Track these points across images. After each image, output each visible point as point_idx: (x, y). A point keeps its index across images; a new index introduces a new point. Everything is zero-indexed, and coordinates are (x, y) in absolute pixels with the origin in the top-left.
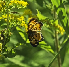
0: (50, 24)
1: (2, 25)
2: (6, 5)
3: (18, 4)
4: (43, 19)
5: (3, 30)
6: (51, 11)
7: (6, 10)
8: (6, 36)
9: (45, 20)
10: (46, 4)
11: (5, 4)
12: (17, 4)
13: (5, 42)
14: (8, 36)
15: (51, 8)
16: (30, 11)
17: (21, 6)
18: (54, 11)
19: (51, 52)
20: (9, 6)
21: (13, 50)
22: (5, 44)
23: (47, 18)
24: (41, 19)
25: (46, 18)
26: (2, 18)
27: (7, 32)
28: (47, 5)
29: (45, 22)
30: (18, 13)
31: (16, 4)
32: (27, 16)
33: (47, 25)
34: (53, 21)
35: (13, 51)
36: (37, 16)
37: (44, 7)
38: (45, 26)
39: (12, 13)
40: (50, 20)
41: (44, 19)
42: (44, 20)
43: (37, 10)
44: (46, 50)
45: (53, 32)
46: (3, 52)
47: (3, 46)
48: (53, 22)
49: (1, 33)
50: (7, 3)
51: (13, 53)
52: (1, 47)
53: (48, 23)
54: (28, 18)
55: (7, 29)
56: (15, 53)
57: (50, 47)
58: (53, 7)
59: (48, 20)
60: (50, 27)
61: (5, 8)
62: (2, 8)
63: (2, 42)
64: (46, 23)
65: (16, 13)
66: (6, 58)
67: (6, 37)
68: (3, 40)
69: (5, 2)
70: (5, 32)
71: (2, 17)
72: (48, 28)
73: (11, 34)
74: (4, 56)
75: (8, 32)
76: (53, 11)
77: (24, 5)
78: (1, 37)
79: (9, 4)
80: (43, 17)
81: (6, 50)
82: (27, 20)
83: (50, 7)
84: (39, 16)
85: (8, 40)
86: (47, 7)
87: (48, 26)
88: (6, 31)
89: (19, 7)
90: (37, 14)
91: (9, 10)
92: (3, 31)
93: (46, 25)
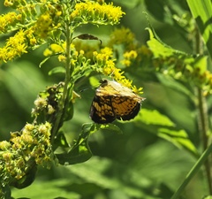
0: (184, 71)
1: (50, 73)
2: (62, 15)
3: (97, 13)
4: (165, 55)
5: (55, 86)
6: (187, 32)
7: (61, 29)
8: (61, 103)
9: (171, 56)
10: (173, 12)
11: (59, 13)
12: (93, 12)
13: (58, 121)
14: (67, 102)
15: (188, 25)
16: (128, 33)
17: (106, 17)
18: (195, 33)
19: (185, 148)
20: (72, 19)
21: (81, 142)
22: (60, 125)
23: (177, 51)
24: (161, 56)
25: (174, 53)
26: (50, 53)
27: (64, 93)
28: (176, 17)
29: (169, 65)
30: (96, 39)
31: (91, 12)
32: (119, 48)
33: (176, 71)
34: (192, 60)
35: (81, 145)
36: (148, 47)
37: (168, 20)
38: (171, 76)
39: (79, 37)
40: (184, 57)
41: (169, 54)
42: (168, 58)
43: (148, 31)
44: (174, 141)
45: (192, 92)
46: (54, 149)
47: (54, 132)
48: (192, 64)
49: (48, 95)
50: (67, 11)
51: (83, 151)
52: (49, 134)
53: (179, 66)
54: (125, 53)
55: (64, 84)
56: (88, 151)
57: (183, 133)
58: (193, 22)
59: (180, 57)
60: (183, 79)
61: (59, 24)
62: (51, 25)
63: (50, 120)
64: (173, 66)
65: (92, 38)
66: (63, 164)
67: (61, 106)
68: (54, 113)
69: (59, 8)
70: (58, 92)
71: (50, 49)
72: (179, 81)
73: (75, 97)
74: (57, 160)
75: (67, 91)
76: (193, 32)
77: (114, 15)
78: (49, 106)
79: (70, 13)
80: (166, 49)
81: (63, 142)
82: (121, 57)
83: (185, 22)
84: (154, 46)
85: (66, 115)
86: (174, 21)
87: (179, 75)
88: (62, 90)
89: (99, 22)
90: (148, 42)
91: (71, 29)
92: (55, 89)
93: (172, 72)
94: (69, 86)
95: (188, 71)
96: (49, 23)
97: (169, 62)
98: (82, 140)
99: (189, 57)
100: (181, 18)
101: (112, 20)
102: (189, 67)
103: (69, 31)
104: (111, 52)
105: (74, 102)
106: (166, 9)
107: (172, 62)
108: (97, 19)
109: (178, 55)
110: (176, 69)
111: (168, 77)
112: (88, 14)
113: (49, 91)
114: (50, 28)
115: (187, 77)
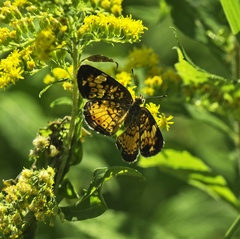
0: (221, 101)
1: (52, 105)
2: (67, 31)
3: (111, 28)
4: (197, 81)
5: (59, 121)
6: (224, 52)
7: (66, 48)
8: (66, 142)
9: (205, 83)
10: (207, 28)
11: (64, 28)
12: (107, 27)
13: (63, 165)
14: (75, 142)
15: (226, 44)
16: (150, 54)
17: (123, 33)
18: (234, 54)
19: (223, 199)
20: (80, 35)
21: (93, 191)
22: (66, 171)
23: (213, 76)
24: (192, 82)
25: (210, 79)
26: (53, 79)
27: (71, 130)
28: (210, 34)
29: (203, 94)
30: (111, 61)
31: (104, 27)
33: (212, 102)
34: (231, 87)
35: (93, 195)
36: (175, 70)
38: (205, 107)
39: (89, 59)
40: (222, 84)
41: (202, 80)
42: (201, 85)
43: (176, 51)
44: (209, 190)
45: (231, 128)
46: (58, 201)
47: (59, 179)
48: (231, 93)
49: (51, 132)
51: (95, 203)
52: (52, 182)
53: (215, 95)
54: (146, 79)
55: (70, 118)
56: (102, 203)
57: (220, 180)
58: (232, 39)
59: (217, 83)
60: (221, 111)
61: (64, 43)
62: (54, 44)
63: (53, 163)
64: (207, 95)
65: (105, 59)
66: (70, 219)
67: (67, 145)
68: (58, 156)
69: (63, 22)
70: (63, 129)
71: (52, 75)
72: (215, 114)
73: (84, 136)
74: (63, 214)
75: (74, 128)
76: (231, 52)
77: (133, 31)
78: (52, 147)
79: (78, 28)
80: (200, 74)
81: (70, 192)
82: (141, 85)
83: (222, 40)
84: (184, 70)
85: (73, 158)
86: (209, 38)
87: (215, 106)
88: (67, 126)
89: (114, 40)
90: (177, 65)
91: (80, 49)
92: (59, 125)
93: (206, 103)
94: (76, 121)
95: (227, 101)
96: (51, 41)
97: (202, 90)
98: (94, 189)
99: (227, 84)
100: (216, 35)
101: (130, 37)
102: (227, 97)
103: (76, 51)
104: (129, 78)
105: (83, 141)
106: (198, 23)
107: (207, 91)
108: (112, 36)
109: (214, 80)
110: (212, 99)
111: (201, 109)
112: (100, 29)
113: (52, 128)
114: (52, 47)
115: (225, 109)
